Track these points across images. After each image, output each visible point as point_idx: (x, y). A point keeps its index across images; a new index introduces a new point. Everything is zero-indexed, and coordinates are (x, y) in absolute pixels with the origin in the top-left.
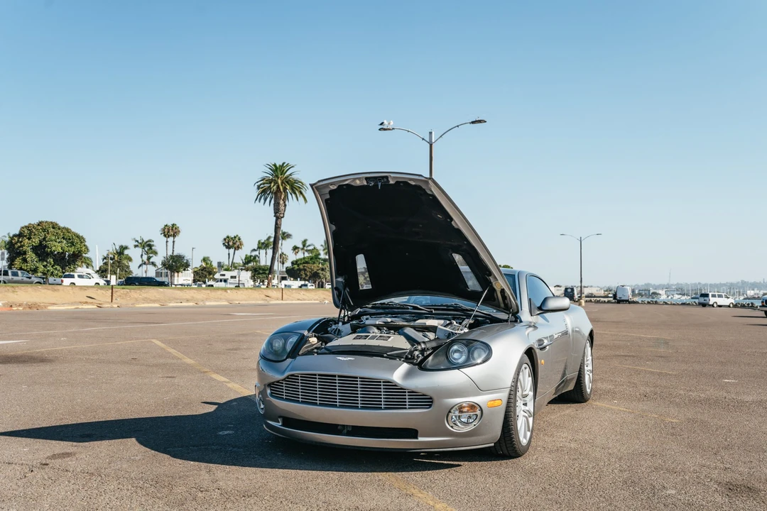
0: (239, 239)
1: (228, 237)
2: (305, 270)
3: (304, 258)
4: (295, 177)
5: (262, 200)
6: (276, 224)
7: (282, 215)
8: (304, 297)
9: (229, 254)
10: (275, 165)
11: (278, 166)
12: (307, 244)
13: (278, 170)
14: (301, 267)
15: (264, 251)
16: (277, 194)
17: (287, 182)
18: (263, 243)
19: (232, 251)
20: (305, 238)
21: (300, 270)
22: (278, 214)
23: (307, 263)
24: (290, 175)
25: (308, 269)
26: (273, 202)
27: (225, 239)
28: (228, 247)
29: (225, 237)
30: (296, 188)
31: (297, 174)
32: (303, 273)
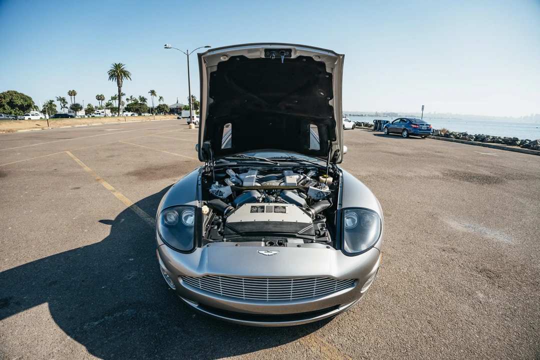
0: (103, 96)
3: (132, 103)
4: (125, 69)
5: (112, 79)
6: (119, 89)
7: (121, 86)
8: (134, 120)
10: (116, 64)
12: (133, 98)
13: (118, 66)
15: (115, 101)
16: (118, 77)
17: (122, 72)
18: (114, 98)
19: (100, 101)
21: (130, 108)
22: (119, 85)
23: (133, 105)
24: (123, 68)
25: (134, 108)
26: (116, 80)
27: (97, 96)
28: (99, 99)
30: (126, 74)
31: (126, 68)
32: (132, 109)
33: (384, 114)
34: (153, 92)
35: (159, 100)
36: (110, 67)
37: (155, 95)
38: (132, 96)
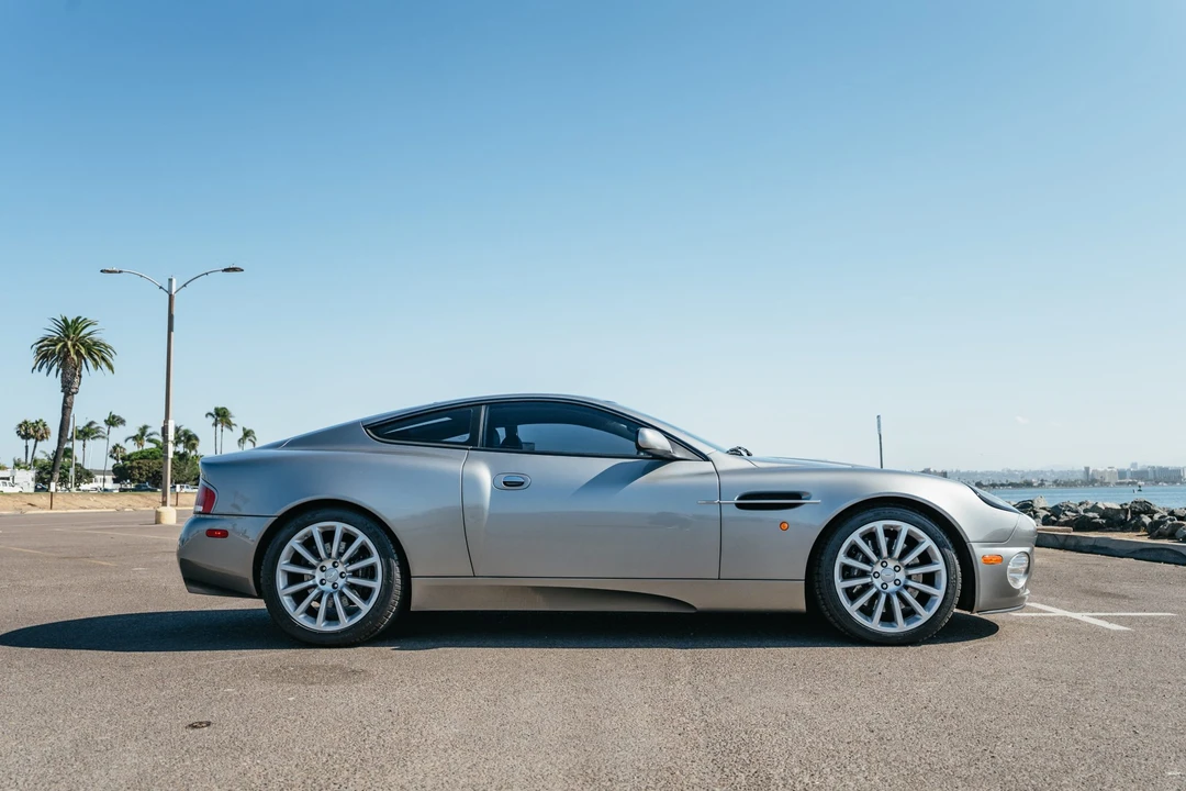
0: (44, 425)
1: (26, 422)
2: (140, 468)
3: (141, 452)
4: (96, 337)
5: (44, 369)
6: (65, 401)
7: (74, 390)
8: (98, 505)
9: (27, 447)
10: (65, 320)
11: (70, 322)
12: (148, 433)
13: (70, 328)
14: (134, 464)
15: (82, 442)
16: (64, 358)
17: (82, 344)
18: (80, 432)
19: (31, 442)
20: (147, 424)
21: (132, 468)
22: (68, 389)
23: (145, 458)
24: (89, 334)
25: (144, 468)
26: (61, 371)
27: (20, 426)
28: (26, 437)
29: (20, 422)
30: (96, 352)
31: (101, 333)
32: (136, 472)
33: (1122, 474)
34: (221, 416)
35: (241, 441)
36: (45, 327)
37: (229, 425)
38: (145, 427)
